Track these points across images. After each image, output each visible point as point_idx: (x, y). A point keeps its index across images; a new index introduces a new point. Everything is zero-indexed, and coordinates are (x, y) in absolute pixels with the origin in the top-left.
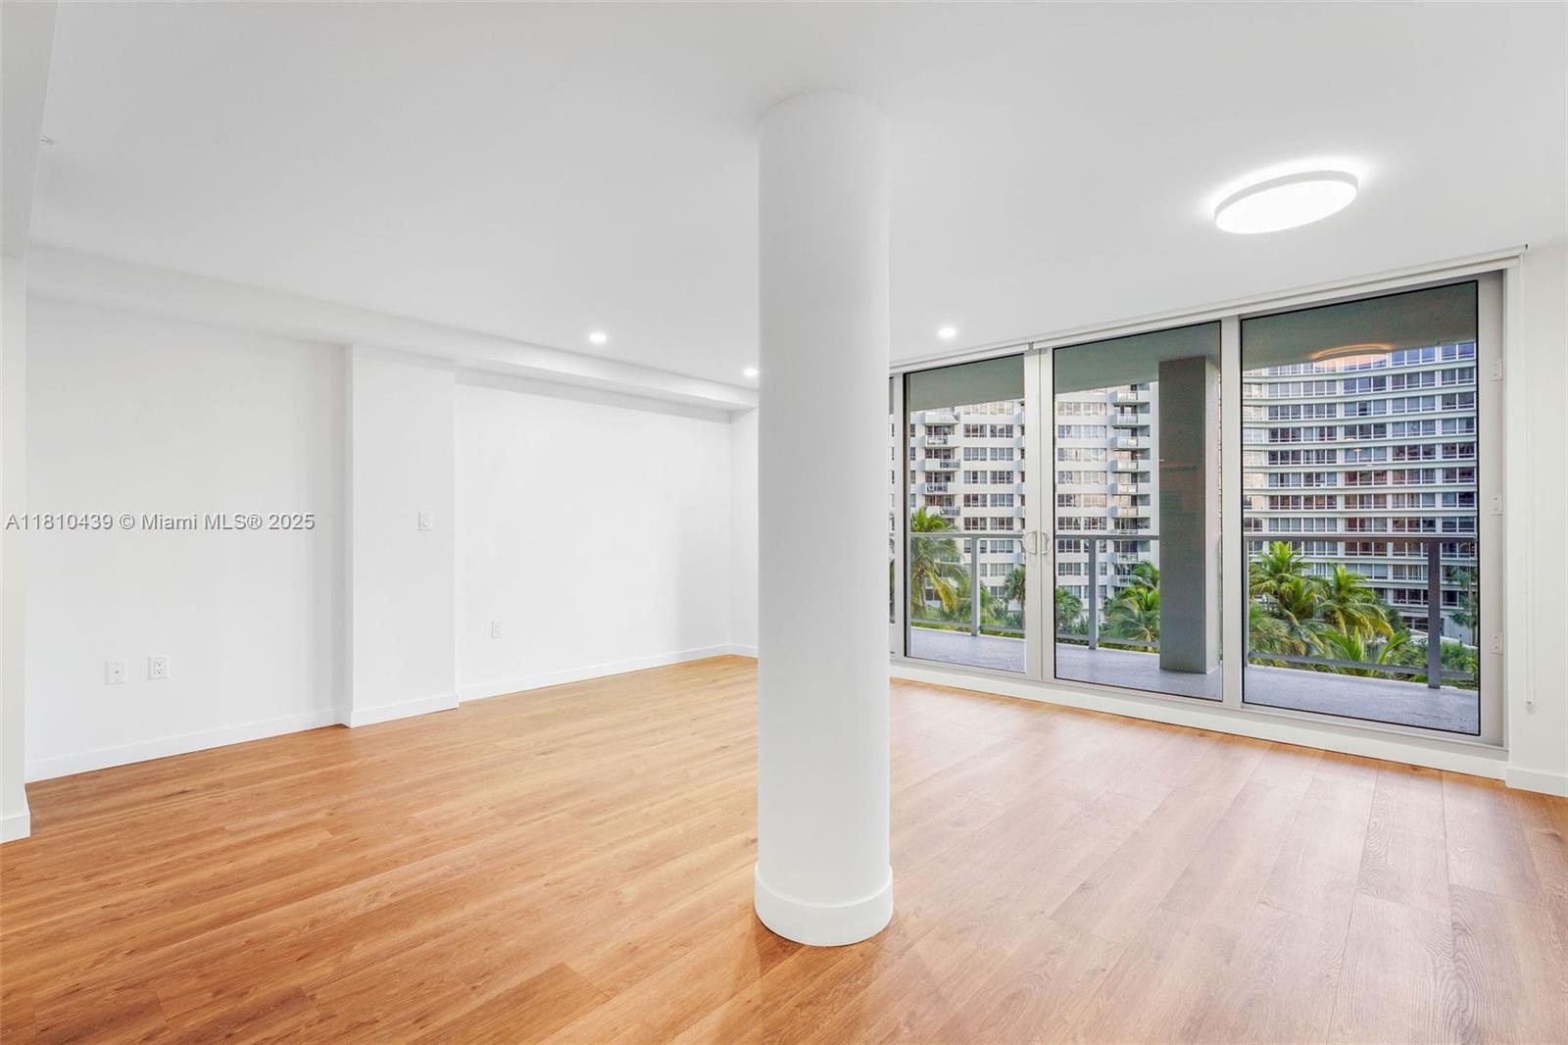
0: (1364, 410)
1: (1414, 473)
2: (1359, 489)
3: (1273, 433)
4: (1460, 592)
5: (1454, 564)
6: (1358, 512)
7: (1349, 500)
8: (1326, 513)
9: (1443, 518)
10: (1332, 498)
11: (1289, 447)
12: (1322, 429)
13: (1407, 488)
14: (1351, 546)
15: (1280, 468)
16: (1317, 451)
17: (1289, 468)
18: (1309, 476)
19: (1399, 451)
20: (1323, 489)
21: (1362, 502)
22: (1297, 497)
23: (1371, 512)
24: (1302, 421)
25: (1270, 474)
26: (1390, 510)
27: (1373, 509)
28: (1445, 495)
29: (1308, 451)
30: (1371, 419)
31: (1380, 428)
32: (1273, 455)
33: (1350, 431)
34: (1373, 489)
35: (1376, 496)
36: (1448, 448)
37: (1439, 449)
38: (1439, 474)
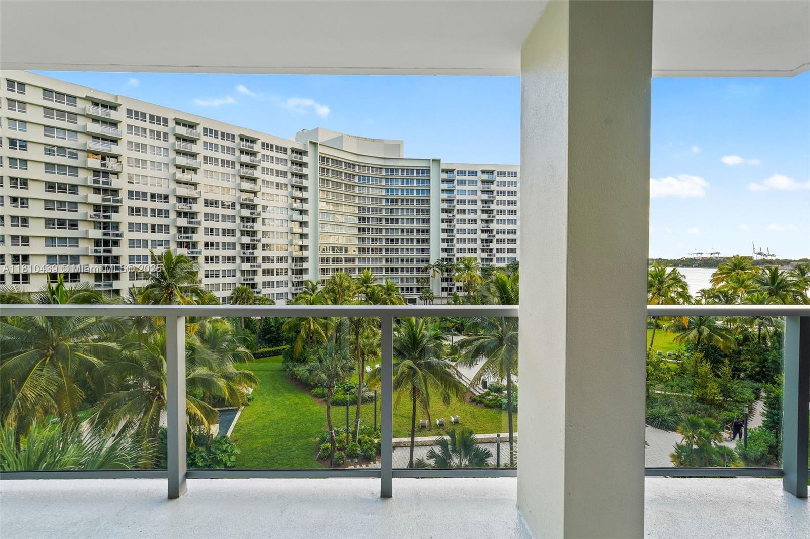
0: (392, 211)
1: (407, 240)
2: (390, 246)
3: (360, 219)
4: (421, 288)
5: (419, 276)
6: (390, 255)
7: (387, 250)
8: (378, 256)
9: (416, 258)
10: (381, 249)
11: (366, 226)
12: (377, 219)
13: (405, 246)
14: (387, 270)
15: (363, 235)
16: (376, 228)
17: (366, 235)
18: (373, 239)
19: (403, 230)
20: (377, 245)
21: (391, 252)
22: (368, 249)
23: (393, 255)
24: (370, 215)
25: (359, 238)
26: (400, 255)
27: (394, 254)
28: (417, 249)
29: (372, 228)
30: (394, 216)
31: (397, 220)
32: (360, 229)
33: (387, 220)
34: (394, 246)
35: (396, 249)
36: (418, 230)
37: (415, 231)
38: (415, 241)
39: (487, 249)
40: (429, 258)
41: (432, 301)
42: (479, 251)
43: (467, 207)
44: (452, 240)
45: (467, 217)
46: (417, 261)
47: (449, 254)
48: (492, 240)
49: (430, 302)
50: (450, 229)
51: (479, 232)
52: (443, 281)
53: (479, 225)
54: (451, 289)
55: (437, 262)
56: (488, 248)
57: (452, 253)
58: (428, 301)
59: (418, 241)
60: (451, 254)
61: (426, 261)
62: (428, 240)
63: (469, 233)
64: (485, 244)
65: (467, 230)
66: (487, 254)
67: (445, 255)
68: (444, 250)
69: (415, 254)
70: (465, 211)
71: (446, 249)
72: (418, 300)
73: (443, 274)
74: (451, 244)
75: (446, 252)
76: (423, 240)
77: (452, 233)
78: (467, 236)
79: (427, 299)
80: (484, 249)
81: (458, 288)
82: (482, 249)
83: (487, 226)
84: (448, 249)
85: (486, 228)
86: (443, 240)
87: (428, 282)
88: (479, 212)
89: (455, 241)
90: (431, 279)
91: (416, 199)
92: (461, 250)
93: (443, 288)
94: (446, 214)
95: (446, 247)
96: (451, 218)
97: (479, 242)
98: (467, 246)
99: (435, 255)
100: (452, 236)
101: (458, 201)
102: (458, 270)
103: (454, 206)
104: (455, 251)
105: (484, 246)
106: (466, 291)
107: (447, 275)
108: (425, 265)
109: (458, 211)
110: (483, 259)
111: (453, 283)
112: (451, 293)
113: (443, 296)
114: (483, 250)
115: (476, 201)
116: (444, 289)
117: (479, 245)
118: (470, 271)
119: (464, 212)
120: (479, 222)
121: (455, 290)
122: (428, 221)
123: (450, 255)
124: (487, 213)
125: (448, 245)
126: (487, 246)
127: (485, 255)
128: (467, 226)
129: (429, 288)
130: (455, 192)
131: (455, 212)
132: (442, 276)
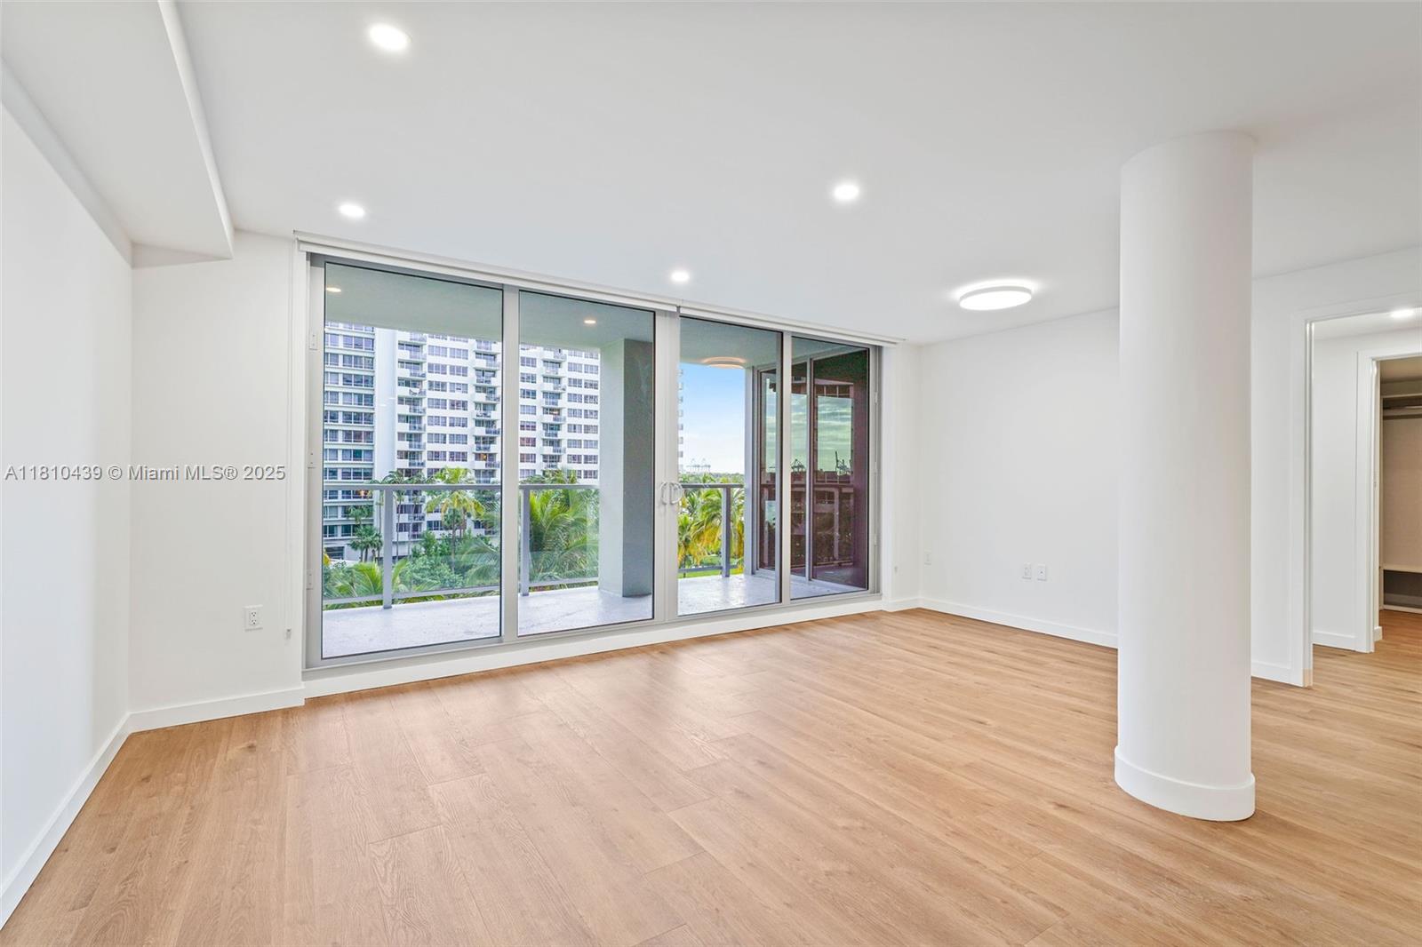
4: (354, 526)
5: (349, 504)
9: (343, 469)
28: (344, 451)
36: (348, 417)
37: (340, 416)
38: (340, 435)
39: (486, 454)
40: (372, 469)
41: (379, 549)
42: (471, 458)
43: (448, 378)
44: (418, 437)
45: (448, 396)
46: (346, 475)
47: (412, 461)
48: (493, 438)
49: (373, 551)
50: (413, 417)
51: (471, 424)
52: (402, 513)
53: (471, 413)
54: (416, 527)
55: (390, 476)
56: (486, 452)
57: (420, 461)
58: (370, 551)
59: (347, 434)
60: (416, 461)
61: (365, 474)
62: (369, 435)
63: (452, 425)
64: (482, 446)
65: (448, 419)
66: (484, 462)
67: (405, 464)
68: (405, 455)
69: (340, 460)
70: (444, 385)
71: (406, 452)
72: (347, 550)
73: (400, 500)
74: (417, 443)
75: (406, 458)
76: (358, 436)
77: (420, 423)
78: (448, 430)
79: (367, 547)
80: (480, 454)
81: (430, 524)
82: (476, 454)
83: (485, 414)
84: (411, 452)
85: (483, 418)
86: (401, 436)
87: (370, 514)
88: (471, 390)
89: (425, 439)
90: (376, 508)
91: (344, 355)
92: (436, 456)
93: (401, 524)
94: (408, 388)
95: (407, 449)
96: (417, 396)
97: (471, 441)
98: (448, 447)
99: (385, 461)
100: (420, 428)
101: (430, 366)
102: (432, 491)
103: (424, 376)
104: (425, 457)
105: (479, 449)
106: (447, 529)
107: (410, 500)
108: (365, 483)
109: (431, 384)
110: (477, 472)
111: (421, 515)
112: (416, 533)
113: (400, 540)
114: (478, 457)
115: (465, 370)
116: (402, 527)
117: (470, 447)
118: (456, 493)
119: (442, 386)
120: (471, 407)
121: (424, 528)
122: (369, 399)
123: (414, 464)
124: (485, 392)
125: (410, 446)
126: (485, 449)
127: (481, 465)
128: (449, 413)
129: (371, 525)
130: (425, 350)
131: (425, 385)
132: (398, 503)
